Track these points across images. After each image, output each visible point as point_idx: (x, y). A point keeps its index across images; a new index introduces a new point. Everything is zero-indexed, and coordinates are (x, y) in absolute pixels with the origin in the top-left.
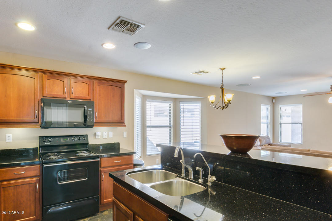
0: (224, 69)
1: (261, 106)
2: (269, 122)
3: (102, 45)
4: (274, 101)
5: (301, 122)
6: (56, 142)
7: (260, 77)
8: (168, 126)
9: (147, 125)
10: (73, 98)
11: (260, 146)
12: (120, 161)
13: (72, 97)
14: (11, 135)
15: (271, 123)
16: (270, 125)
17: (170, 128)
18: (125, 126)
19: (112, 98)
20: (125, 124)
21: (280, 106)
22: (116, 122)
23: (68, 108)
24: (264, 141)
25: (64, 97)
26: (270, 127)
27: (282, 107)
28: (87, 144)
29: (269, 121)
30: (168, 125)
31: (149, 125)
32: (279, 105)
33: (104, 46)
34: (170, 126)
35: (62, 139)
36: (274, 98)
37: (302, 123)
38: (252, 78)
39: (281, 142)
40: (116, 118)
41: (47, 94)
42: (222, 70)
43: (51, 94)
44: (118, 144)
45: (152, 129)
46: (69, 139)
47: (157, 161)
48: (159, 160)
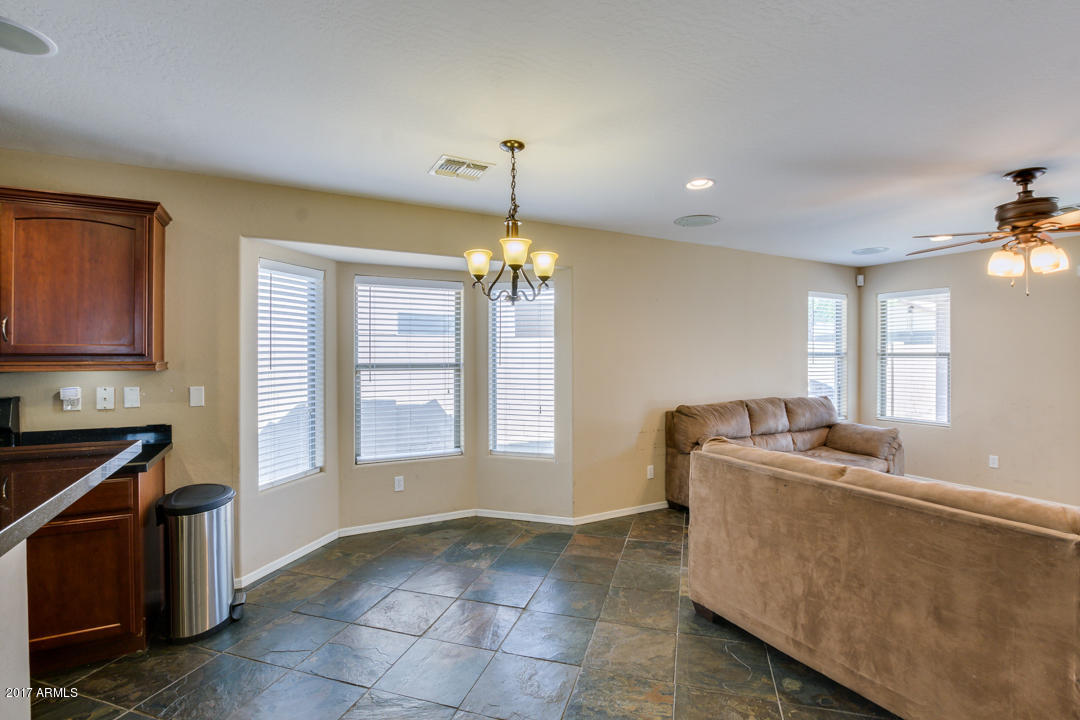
0: (521, 146)
1: (810, 298)
2: (844, 351)
4: (860, 278)
5: (948, 351)
7: (711, 183)
8: (451, 365)
9: (360, 361)
11: (789, 431)
15: (853, 354)
16: (846, 362)
17: (459, 370)
19: (87, 265)
21: (881, 297)
24: (804, 415)
26: (849, 367)
27: (889, 301)
29: (844, 348)
30: (453, 361)
31: (367, 361)
32: (877, 295)
34: (457, 365)
36: (860, 270)
37: (948, 355)
38: (684, 186)
39: (882, 418)
42: (512, 149)
45: (378, 375)
47: (399, 482)
48: (404, 479)
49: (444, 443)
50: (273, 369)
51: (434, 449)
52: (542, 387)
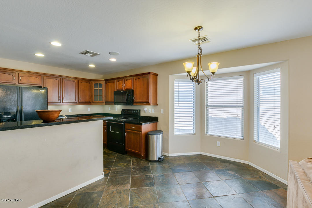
9: (209, 104)
10: (126, 89)
14: (117, 108)
17: (243, 108)
41: (118, 89)
47: (219, 143)
48: (220, 143)
49: (237, 134)
50: (179, 106)
51: (234, 135)
52: (276, 117)
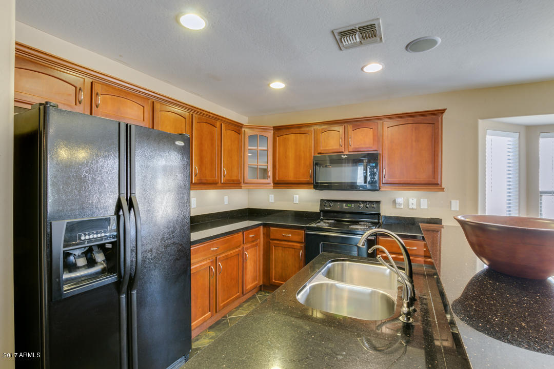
3: (362, 69)
6: (338, 207)
10: (352, 150)
12: (416, 248)
13: (350, 150)
14: (297, 196)
18: (442, 190)
20: (443, 187)
22: (422, 182)
23: (346, 164)
25: (340, 151)
28: (379, 214)
33: (365, 69)
35: (345, 204)
40: (423, 177)
41: (322, 150)
43: (325, 150)
44: (441, 220)
46: (353, 205)
